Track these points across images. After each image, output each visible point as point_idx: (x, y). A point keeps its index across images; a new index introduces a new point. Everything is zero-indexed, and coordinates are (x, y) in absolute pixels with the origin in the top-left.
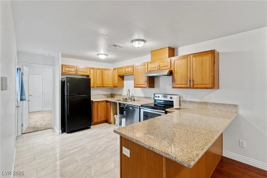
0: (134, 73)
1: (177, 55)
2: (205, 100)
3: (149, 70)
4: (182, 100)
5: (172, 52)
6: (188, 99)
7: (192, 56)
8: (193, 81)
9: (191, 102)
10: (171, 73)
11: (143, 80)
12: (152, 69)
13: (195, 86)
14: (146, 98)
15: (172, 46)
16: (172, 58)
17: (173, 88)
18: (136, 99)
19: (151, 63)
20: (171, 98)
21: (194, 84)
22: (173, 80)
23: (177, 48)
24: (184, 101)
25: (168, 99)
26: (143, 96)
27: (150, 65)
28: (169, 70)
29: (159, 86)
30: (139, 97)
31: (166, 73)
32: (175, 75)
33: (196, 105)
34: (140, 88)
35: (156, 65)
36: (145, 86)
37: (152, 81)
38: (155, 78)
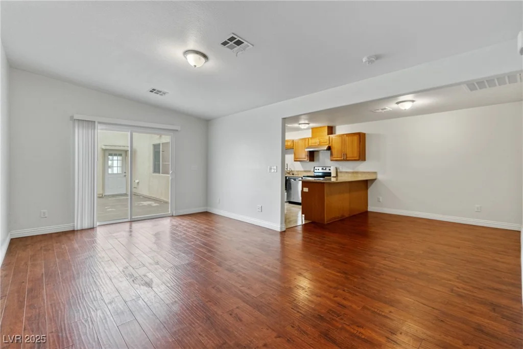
0: (294, 148)
1: (335, 134)
2: (356, 170)
3: (310, 145)
4: (338, 171)
5: (331, 130)
6: (344, 170)
7: (345, 136)
8: (346, 155)
9: (346, 172)
10: (329, 148)
11: (304, 155)
12: (313, 144)
13: (348, 159)
14: (305, 171)
15: (330, 125)
16: (330, 136)
17: (332, 160)
18: (295, 173)
19: (311, 138)
20: (330, 170)
21: (347, 157)
22: (331, 154)
23: (335, 127)
24: (341, 172)
25: (327, 171)
26: (302, 170)
27: (310, 141)
28: (327, 146)
29: (318, 160)
30: (298, 171)
31: (326, 149)
32: (333, 150)
33: (350, 175)
34: (299, 162)
35: (316, 141)
36: (306, 159)
37: (312, 156)
38: (315, 152)
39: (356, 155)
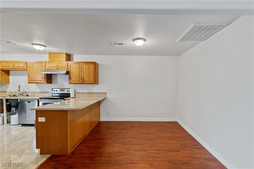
0: (28, 69)
1: (72, 61)
2: (91, 91)
3: (47, 68)
4: (76, 92)
5: (69, 57)
6: (81, 91)
7: (83, 63)
8: (84, 79)
9: (83, 93)
10: (68, 73)
11: (40, 76)
12: (50, 68)
13: (85, 82)
14: (42, 92)
15: (69, 52)
16: (68, 62)
17: (70, 83)
18: (30, 95)
19: (49, 62)
20: (68, 91)
21: (84, 81)
22: (70, 78)
23: (72, 55)
24: (78, 93)
25: (66, 92)
27: (47, 64)
28: (66, 71)
29: (57, 83)
30: (34, 92)
31: (64, 73)
32: (71, 75)
33: (86, 95)
34: (35, 84)
35: (54, 65)
36: (42, 82)
37: (49, 78)
38: (52, 75)
39: (92, 80)
